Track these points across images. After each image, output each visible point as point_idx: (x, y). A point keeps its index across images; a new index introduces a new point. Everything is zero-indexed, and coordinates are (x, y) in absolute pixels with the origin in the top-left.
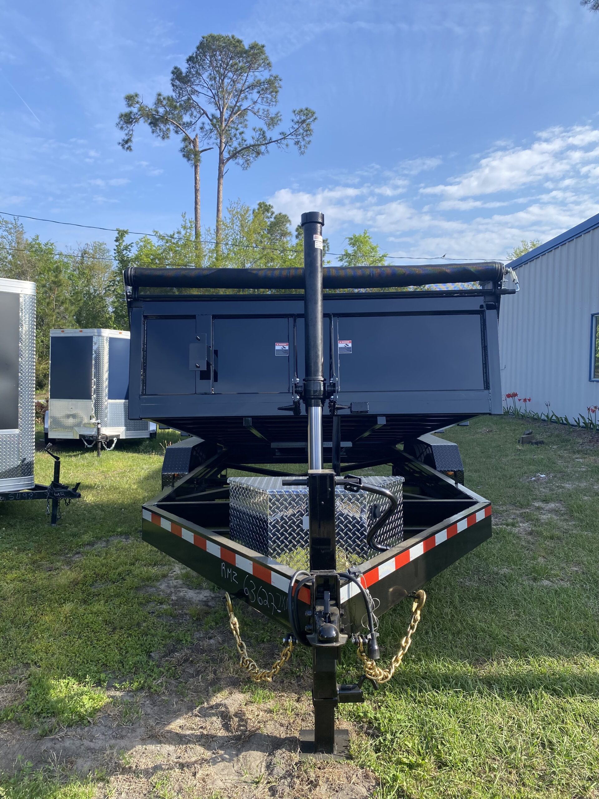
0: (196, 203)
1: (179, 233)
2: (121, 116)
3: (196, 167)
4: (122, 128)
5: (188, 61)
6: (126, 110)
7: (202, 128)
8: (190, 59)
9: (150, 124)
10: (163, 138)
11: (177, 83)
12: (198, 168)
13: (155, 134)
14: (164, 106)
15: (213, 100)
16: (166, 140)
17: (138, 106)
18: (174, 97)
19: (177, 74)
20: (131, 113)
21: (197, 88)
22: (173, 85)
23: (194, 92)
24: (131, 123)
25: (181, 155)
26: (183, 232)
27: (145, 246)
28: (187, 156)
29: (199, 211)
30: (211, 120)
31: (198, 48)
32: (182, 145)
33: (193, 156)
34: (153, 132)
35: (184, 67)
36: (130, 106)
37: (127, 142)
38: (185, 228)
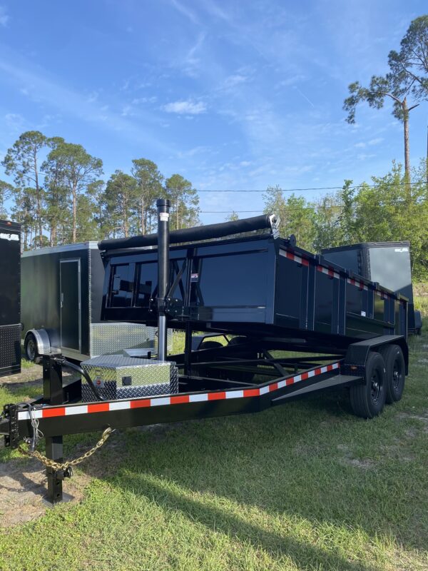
0: (406, 150)
1: (390, 175)
2: (346, 101)
3: (405, 122)
4: (347, 109)
5: (401, 43)
6: (349, 96)
7: (413, 91)
8: (404, 42)
9: (368, 100)
10: (378, 108)
11: (394, 62)
12: (407, 123)
13: (372, 106)
14: (377, 84)
15: (422, 66)
16: (381, 109)
17: (358, 90)
18: (392, 73)
19: (393, 56)
20: (353, 97)
21: (410, 61)
22: (391, 65)
23: (408, 65)
24: (353, 103)
25: (393, 116)
26: (393, 174)
27: (363, 190)
28: (398, 116)
29: (408, 155)
30: (421, 82)
31: (408, 31)
32: (394, 109)
33: (403, 115)
34: (370, 106)
35: (398, 50)
36: (352, 92)
37: (351, 117)
38: (394, 170)
